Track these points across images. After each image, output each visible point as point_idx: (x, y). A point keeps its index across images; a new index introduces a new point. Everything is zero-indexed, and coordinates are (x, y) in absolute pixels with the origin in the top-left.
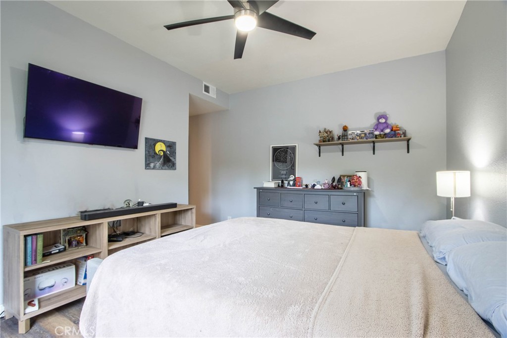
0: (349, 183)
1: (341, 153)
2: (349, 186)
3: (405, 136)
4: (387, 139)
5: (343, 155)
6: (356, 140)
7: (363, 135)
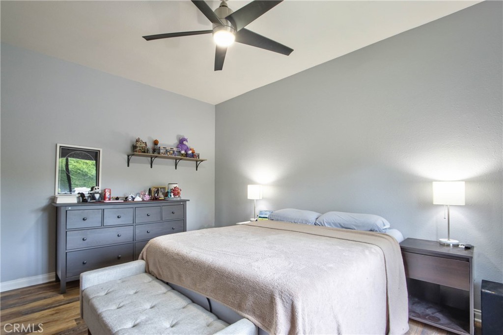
0: (172, 194)
1: (150, 165)
2: (172, 196)
3: (199, 158)
4: (188, 158)
5: (151, 167)
6: (166, 155)
7: (172, 152)
